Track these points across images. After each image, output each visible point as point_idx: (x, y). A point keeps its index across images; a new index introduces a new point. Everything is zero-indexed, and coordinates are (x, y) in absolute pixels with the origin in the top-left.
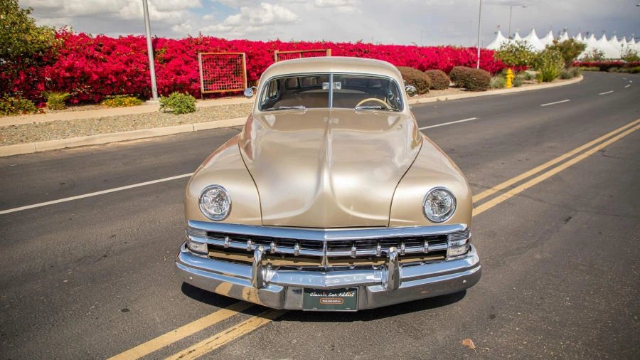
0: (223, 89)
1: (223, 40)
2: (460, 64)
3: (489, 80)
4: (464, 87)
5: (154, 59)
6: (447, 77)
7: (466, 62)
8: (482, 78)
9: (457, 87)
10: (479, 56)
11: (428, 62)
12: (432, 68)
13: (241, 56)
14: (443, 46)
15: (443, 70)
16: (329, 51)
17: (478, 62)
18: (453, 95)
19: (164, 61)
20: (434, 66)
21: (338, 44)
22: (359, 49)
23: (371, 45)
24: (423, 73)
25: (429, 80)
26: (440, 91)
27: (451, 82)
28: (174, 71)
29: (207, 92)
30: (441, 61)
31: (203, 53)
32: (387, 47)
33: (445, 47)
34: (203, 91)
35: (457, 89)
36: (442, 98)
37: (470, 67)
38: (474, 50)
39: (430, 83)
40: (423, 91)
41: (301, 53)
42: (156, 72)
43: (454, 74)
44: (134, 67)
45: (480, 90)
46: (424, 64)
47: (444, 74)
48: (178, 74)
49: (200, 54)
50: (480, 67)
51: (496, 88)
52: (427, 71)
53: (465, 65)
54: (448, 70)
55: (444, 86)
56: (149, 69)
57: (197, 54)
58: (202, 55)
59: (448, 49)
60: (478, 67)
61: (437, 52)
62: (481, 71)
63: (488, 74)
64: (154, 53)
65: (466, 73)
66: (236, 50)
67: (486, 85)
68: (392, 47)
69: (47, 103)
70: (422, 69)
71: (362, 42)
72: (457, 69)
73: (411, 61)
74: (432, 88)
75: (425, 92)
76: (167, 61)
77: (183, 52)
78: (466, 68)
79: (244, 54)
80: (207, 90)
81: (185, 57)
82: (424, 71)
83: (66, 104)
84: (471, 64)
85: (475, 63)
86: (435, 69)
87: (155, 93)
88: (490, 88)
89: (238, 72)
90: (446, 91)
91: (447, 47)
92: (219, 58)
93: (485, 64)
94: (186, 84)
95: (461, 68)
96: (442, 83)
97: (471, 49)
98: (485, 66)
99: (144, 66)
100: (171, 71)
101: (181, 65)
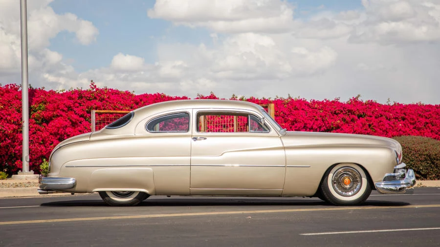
1: (127, 93)
5: (29, 118)
19: (42, 121)
21: (314, 102)
22: (350, 111)
31: (98, 111)
42: (30, 136)
49: (94, 112)
56: (21, 132)
57: (89, 112)
58: (98, 114)
64: (30, 110)
71: (360, 99)
76: (47, 120)
77: (70, 108)
87: (26, 164)
99: (16, 127)
100: (51, 134)
101: (66, 127)
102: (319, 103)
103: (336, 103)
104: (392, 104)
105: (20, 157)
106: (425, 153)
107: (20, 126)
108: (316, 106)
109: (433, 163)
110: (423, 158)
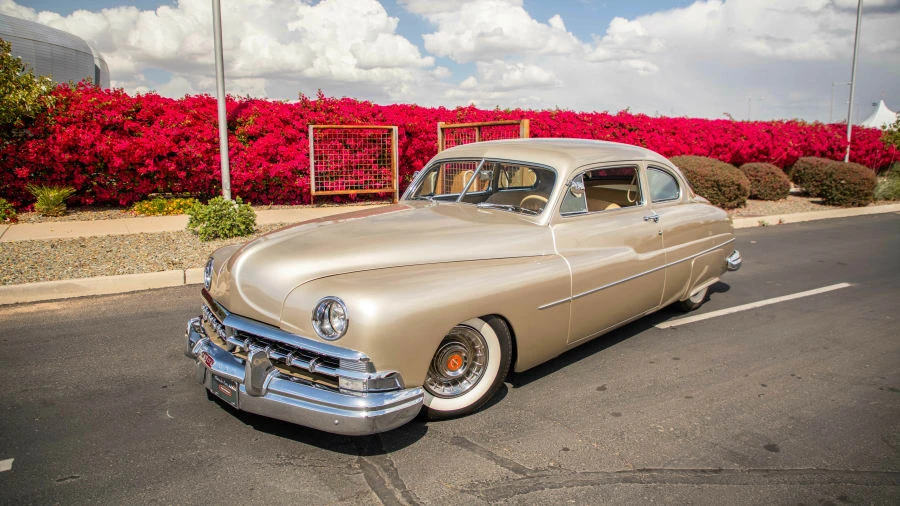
0: (352, 188)
2: (813, 153)
3: (874, 185)
4: (819, 196)
6: (785, 177)
7: (824, 148)
8: (858, 181)
9: (805, 194)
10: (849, 140)
11: (751, 147)
12: (758, 159)
13: (390, 131)
14: (781, 122)
15: (777, 164)
16: (525, 124)
17: (848, 149)
18: (796, 212)
19: (250, 137)
20: (762, 155)
21: (583, 115)
22: (621, 125)
23: (644, 118)
24: (736, 170)
25: (746, 183)
26: (770, 203)
27: (792, 184)
28: (265, 155)
29: (320, 193)
30: (774, 148)
31: (316, 126)
32: (675, 121)
33: (785, 122)
34: (313, 192)
35: (805, 200)
36: (772, 220)
37: (831, 158)
38: (840, 128)
39: (748, 188)
40: (735, 203)
41: (479, 127)
42: (230, 158)
43: (799, 171)
44: (189, 147)
45: (853, 204)
46: (743, 152)
47: (779, 172)
48: (272, 160)
49: (311, 127)
50: (851, 159)
51: (887, 199)
52: (746, 166)
53: (823, 155)
54: (786, 165)
55: (778, 193)
57: (307, 127)
58: (315, 129)
59: (791, 127)
60: (847, 160)
61: (768, 131)
62: (856, 166)
63: (871, 172)
65: (825, 169)
66: (382, 122)
67: (866, 195)
68: (682, 121)
69: (36, 205)
70: (737, 162)
71: (629, 112)
72: (805, 161)
73: (718, 146)
74: (754, 197)
75: (738, 206)
76: (253, 137)
78: (825, 160)
79: (395, 129)
80: (322, 189)
81: (289, 132)
82: (737, 164)
83: (68, 208)
84: (834, 152)
85: (843, 150)
86: (763, 161)
87: (227, 193)
88: (875, 200)
89: (384, 160)
90: (781, 204)
91: (788, 123)
92: (347, 134)
93: (860, 153)
94: (286, 177)
95: (813, 159)
96: (774, 189)
97: (834, 127)
98: (860, 157)
99: (209, 146)
100: (259, 155)
101: (278, 145)
102: (588, 115)
103: (605, 115)
104: (659, 117)
105: (219, 183)
106: (713, 179)
107: (217, 144)
108: (585, 118)
109: (720, 191)
110: (709, 184)
